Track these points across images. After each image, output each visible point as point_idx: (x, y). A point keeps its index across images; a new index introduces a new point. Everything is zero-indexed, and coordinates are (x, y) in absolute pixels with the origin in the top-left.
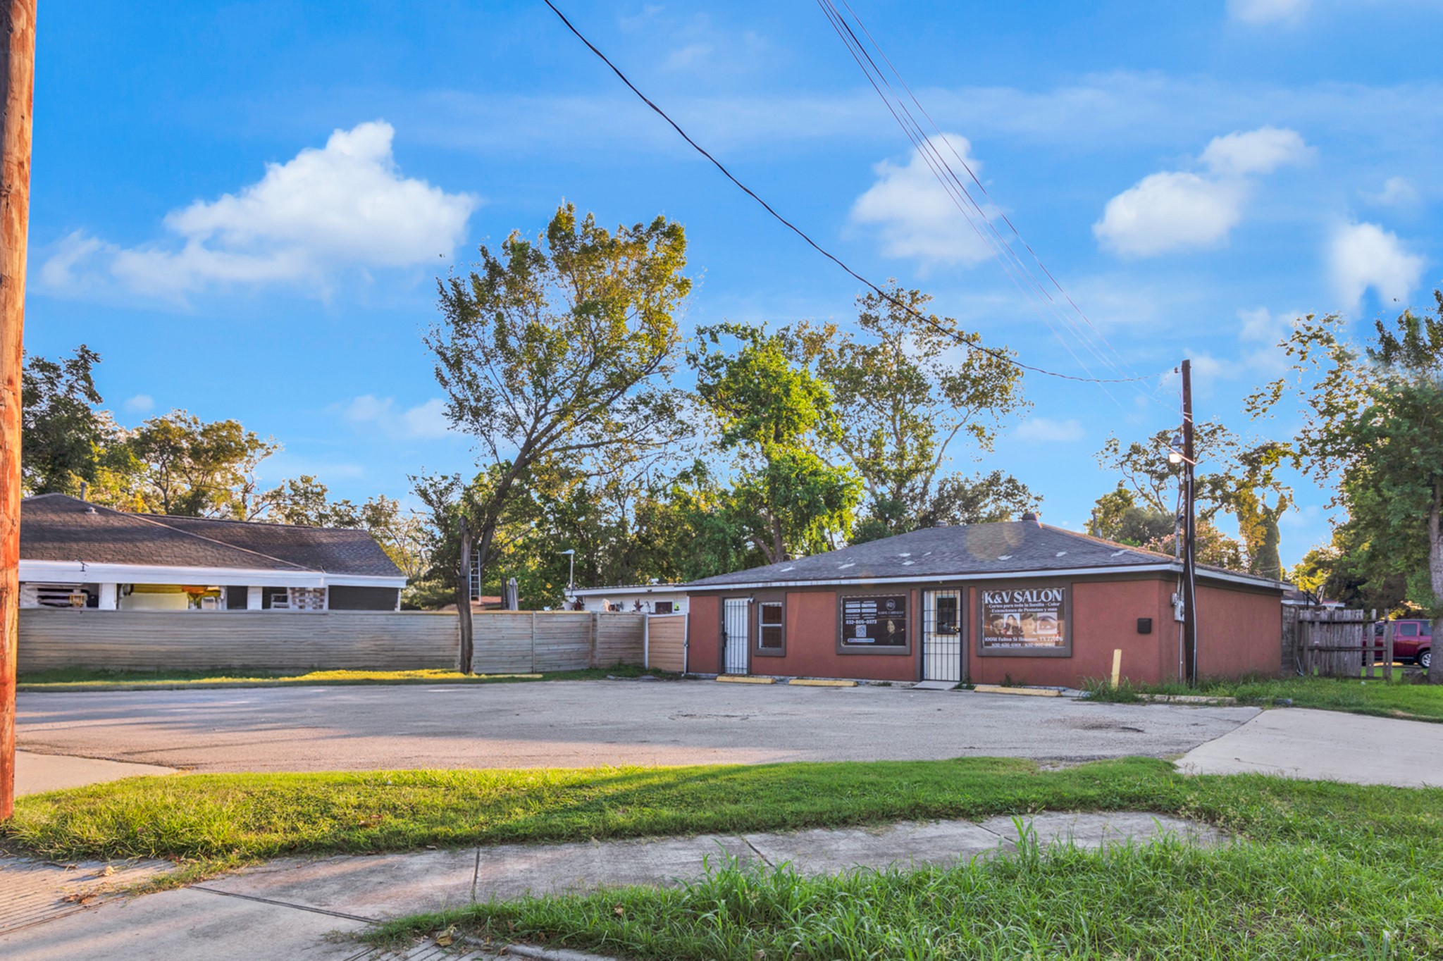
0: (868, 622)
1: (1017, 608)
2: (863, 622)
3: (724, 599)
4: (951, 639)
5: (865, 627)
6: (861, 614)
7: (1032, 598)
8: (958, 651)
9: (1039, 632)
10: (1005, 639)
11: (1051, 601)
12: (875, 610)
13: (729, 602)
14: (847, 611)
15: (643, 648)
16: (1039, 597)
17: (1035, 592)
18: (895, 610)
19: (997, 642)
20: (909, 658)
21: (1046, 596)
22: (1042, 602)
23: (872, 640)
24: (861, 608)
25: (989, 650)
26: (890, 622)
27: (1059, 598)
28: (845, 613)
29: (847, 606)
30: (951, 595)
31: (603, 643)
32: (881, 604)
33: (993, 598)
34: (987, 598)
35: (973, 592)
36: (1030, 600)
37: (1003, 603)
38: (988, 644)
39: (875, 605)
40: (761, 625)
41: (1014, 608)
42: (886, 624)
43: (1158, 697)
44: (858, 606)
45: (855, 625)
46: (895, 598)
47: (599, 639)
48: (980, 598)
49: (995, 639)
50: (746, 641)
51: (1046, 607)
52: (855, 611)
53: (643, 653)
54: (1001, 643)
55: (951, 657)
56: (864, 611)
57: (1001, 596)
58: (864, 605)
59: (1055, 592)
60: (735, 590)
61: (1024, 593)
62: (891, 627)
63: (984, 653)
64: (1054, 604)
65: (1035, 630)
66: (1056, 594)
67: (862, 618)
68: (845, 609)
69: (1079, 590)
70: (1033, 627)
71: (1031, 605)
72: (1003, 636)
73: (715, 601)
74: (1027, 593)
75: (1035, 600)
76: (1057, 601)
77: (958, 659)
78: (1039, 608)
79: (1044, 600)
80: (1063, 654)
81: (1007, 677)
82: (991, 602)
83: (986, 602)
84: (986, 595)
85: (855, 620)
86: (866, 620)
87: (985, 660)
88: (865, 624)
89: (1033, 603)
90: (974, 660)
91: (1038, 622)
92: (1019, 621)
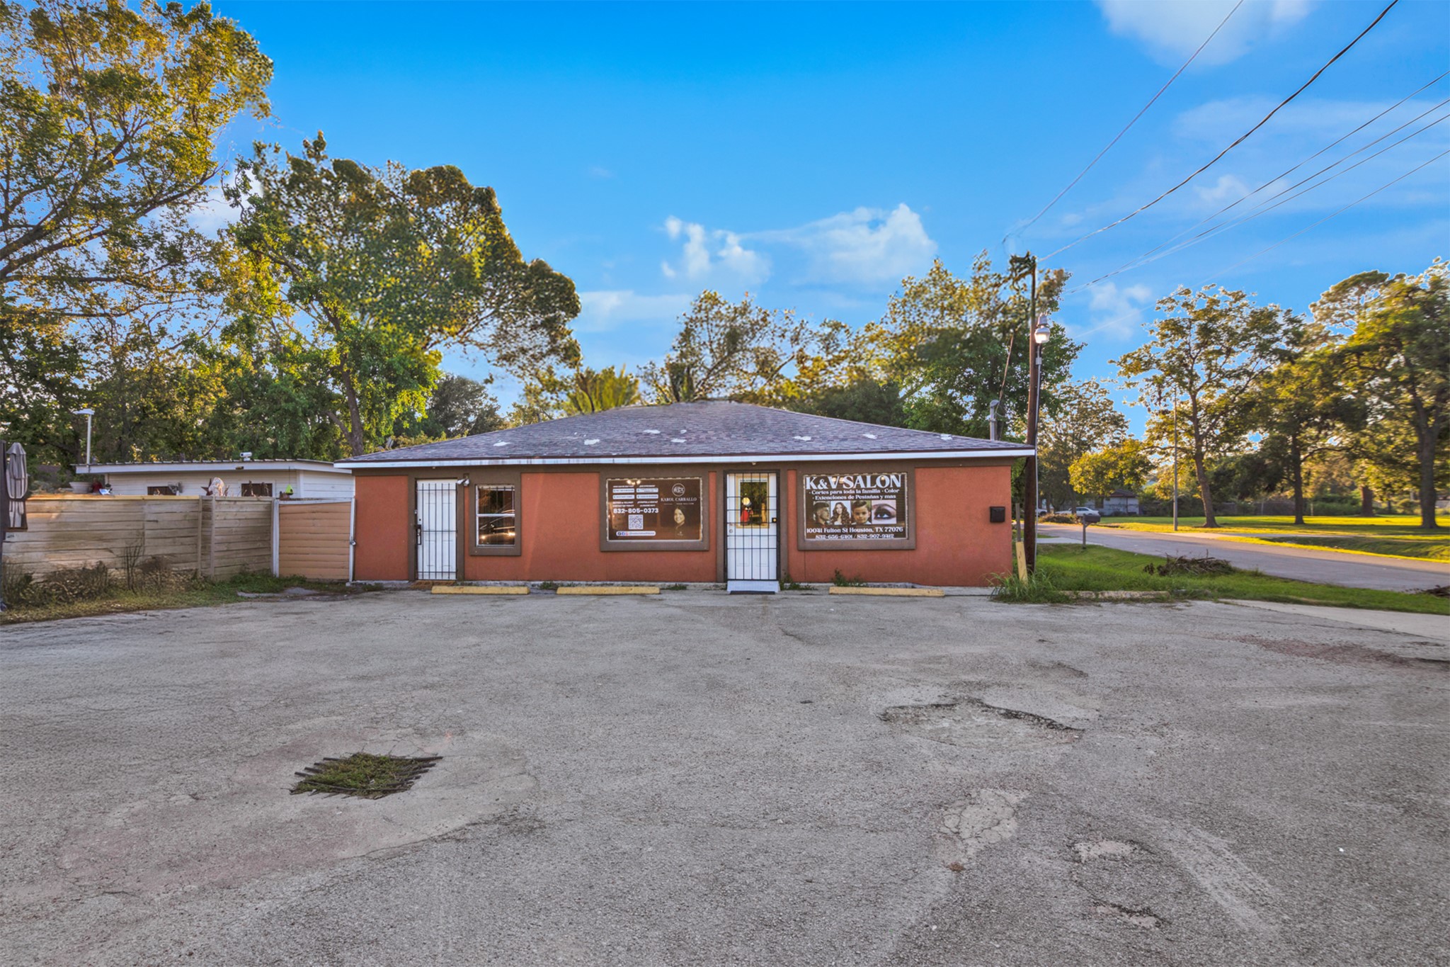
0: (645, 511)
1: (848, 495)
2: (638, 510)
3: (417, 479)
4: (764, 531)
5: (641, 517)
6: (635, 500)
7: (865, 483)
8: (773, 543)
9: (875, 522)
10: (832, 530)
11: (889, 487)
12: (656, 497)
13: (423, 484)
14: (615, 497)
15: (270, 548)
16: (873, 482)
17: (869, 478)
18: (685, 496)
19: (823, 534)
20: (706, 554)
21: (883, 482)
22: (878, 488)
23: (653, 533)
24: (635, 494)
25: (812, 543)
26: (678, 511)
27: (898, 484)
28: (611, 500)
29: (615, 491)
30: (763, 479)
31: (219, 543)
32: (665, 488)
33: (817, 483)
34: (809, 484)
35: (792, 476)
36: (862, 486)
37: (830, 488)
38: (813, 536)
39: (656, 490)
40: (478, 515)
41: (843, 495)
42: (673, 514)
43: (1082, 594)
44: (632, 490)
45: (627, 514)
46: (685, 483)
47: (216, 538)
48: (800, 482)
49: (819, 530)
50: (453, 536)
51: (883, 493)
52: (626, 497)
53: (271, 555)
54: (827, 534)
55: (764, 553)
56: (639, 497)
57: (827, 480)
58: (640, 490)
59: (893, 477)
60: (438, 468)
61: (855, 478)
62: (679, 517)
63: (809, 547)
64: (892, 491)
65: (870, 519)
66: (893, 479)
67: (636, 506)
68: (611, 494)
69: (922, 475)
70: (867, 516)
71: (864, 492)
72: (829, 527)
73: (402, 483)
74: (859, 478)
75: (869, 485)
76: (895, 487)
77: (773, 554)
78: (874, 494)
79: (880, 486)
80: (906, 546)
81: (837, 573)
82: (814, 487)
83: (808, 488)
84: (808, 479)
85: (627, 508)
86: (642, 508)
87: (808, 555)
88: (641, 513)
89: (867, 489)
90: (794, 554)
91: (873, 511)
92: (849, 510)
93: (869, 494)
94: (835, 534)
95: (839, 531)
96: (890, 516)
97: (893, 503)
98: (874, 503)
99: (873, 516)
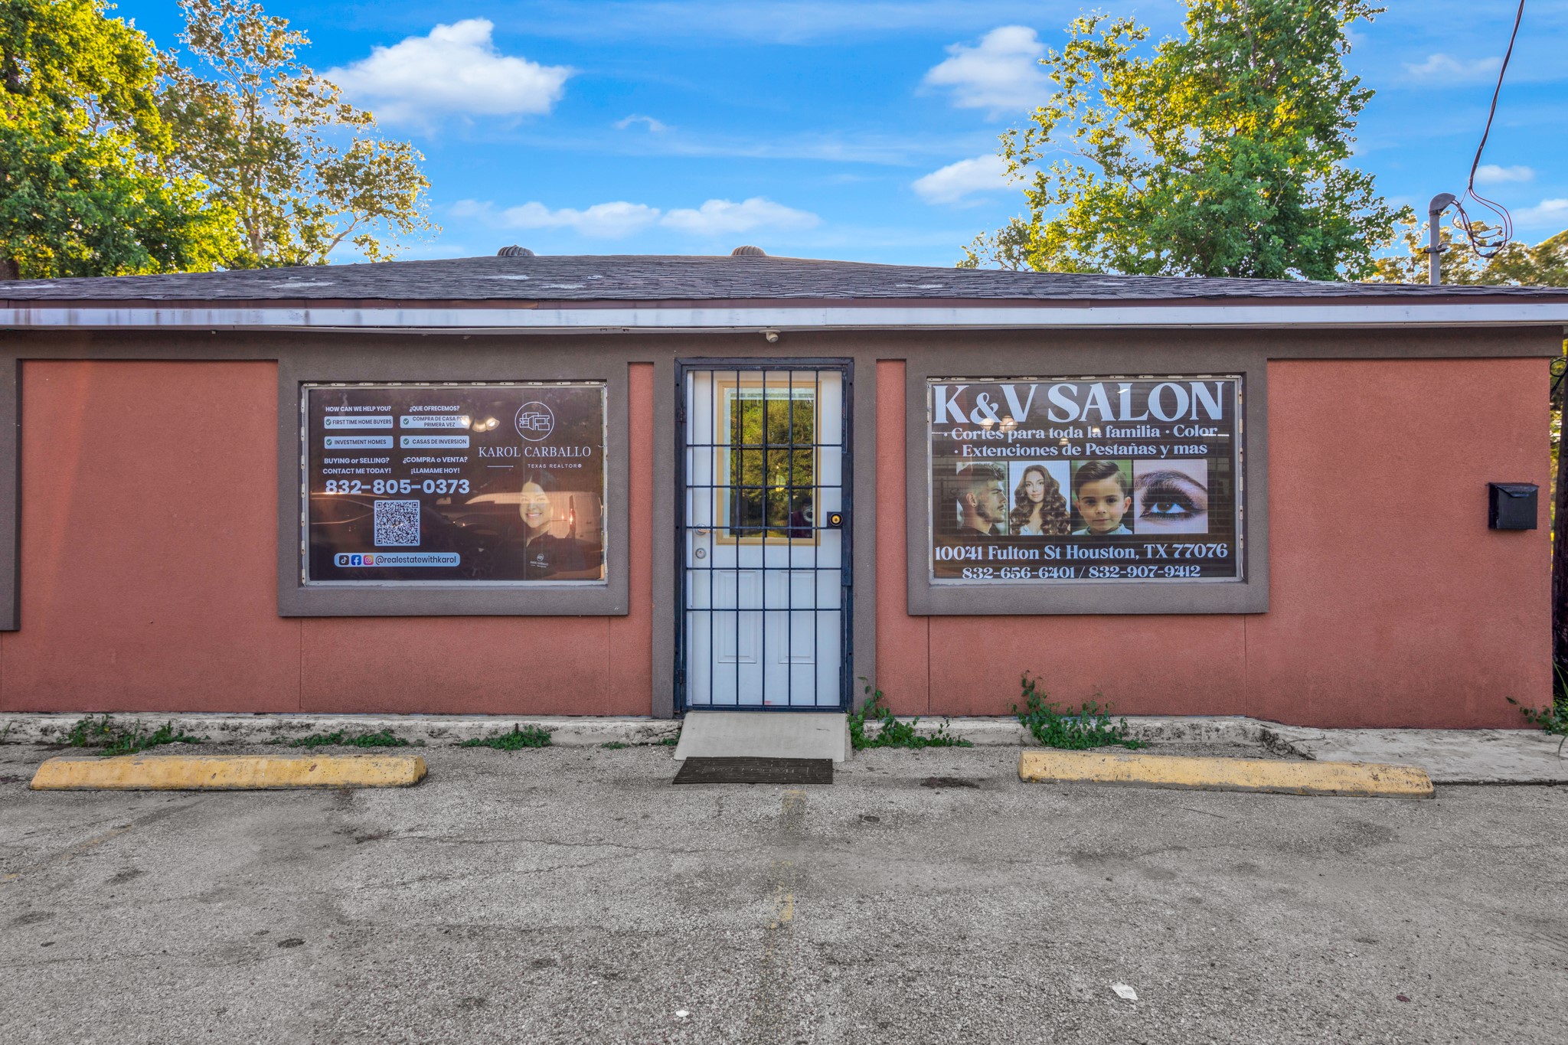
0: (428, 487)
1: (1061, 443)
2: (405, 486)
4: (802, 552)
5: (414, 506)
6: (396, 453)
7: (1116, 411)
8: (830, 593)
9: (1143, 527)
10: (1013, 553)
11: (1186, 420)
12: (463, 442)
14: (331, 443)
16: (1139, 404)
17: (1125, 390)
18: (556, 440)
19: (984, 563)
20: (618, 626)
21: (1169, 402)
22: (1153, 421)
23: (451, 559)
24: (397, 432)
25: (951, 593)
26: (531, 490)
27: (1215, 412)
28: (318, 453)
29: (330, 423)
30: (802, 392)
33: (967, 404)
34: (942, 403)
35: (889, 381)
36: (1107, 415)
37: (1007, 422)
38: (954, 569)
39: (462, 422)
41: (1047, 442)
44: (385, 422)
45: (369, 499)
46: (556, 402)
48: (914, 402)
49: (975, 553)
51: (1168, 440)
52: (367, 443)
54: (997, 565)
55: (803, 621)
56: (408, 442)
57: (997, 396)
58: (410, 422)
59: (1199, 388)
61: (1084, 390)
62: (535, 509)
63: (941, 605)
64: (1196, 432)
65: (1128, 519)
66: (1199, 395)
67: (399, 472)
68: (318, 433)
69: (1286, 381)
70: (1120, 508)
71: (1113, 433)
72: (1003, 542)
74: (1098, 390)
75: (1126, 415)
76: (1205, 420)
77: (830, 627)
78: (1139, 442)
79: (1160, 415)
80: (1240, 605)
81: (1028, 687)
82: (960, 418)
83: (941, 418)
84: (941, 391)
85: (368, 479)
86: (419, 479)
87: (938, 628)
88: (415, 494)
89: (1118, 425)
90: (896, 628)
91: (1139, 494)
92: (1065, 491)
93: (1125, 442)
94: (1020, 563)
95: (1033, 554)
96: (1190, 509)
97: (1198, 470)
98: (1142, 468)
99: (1139, 509)
